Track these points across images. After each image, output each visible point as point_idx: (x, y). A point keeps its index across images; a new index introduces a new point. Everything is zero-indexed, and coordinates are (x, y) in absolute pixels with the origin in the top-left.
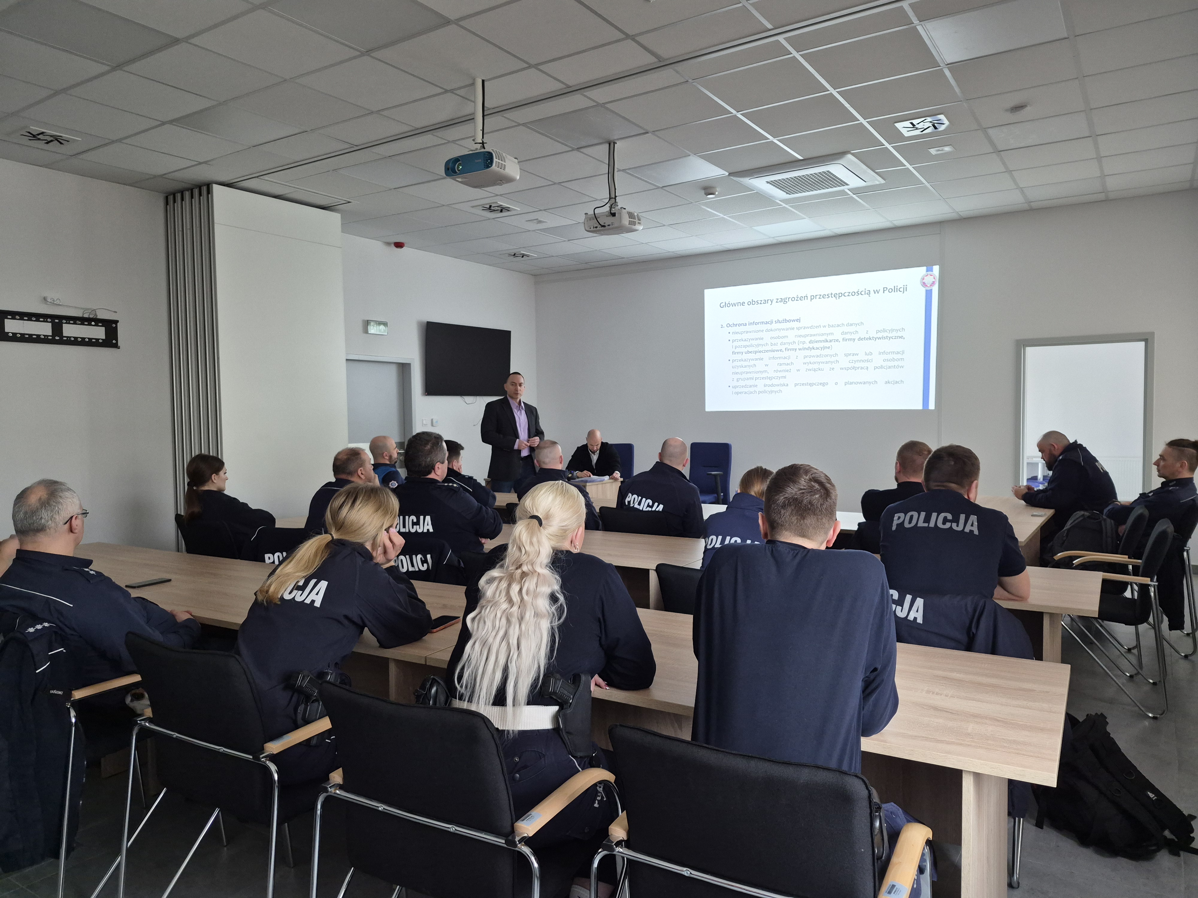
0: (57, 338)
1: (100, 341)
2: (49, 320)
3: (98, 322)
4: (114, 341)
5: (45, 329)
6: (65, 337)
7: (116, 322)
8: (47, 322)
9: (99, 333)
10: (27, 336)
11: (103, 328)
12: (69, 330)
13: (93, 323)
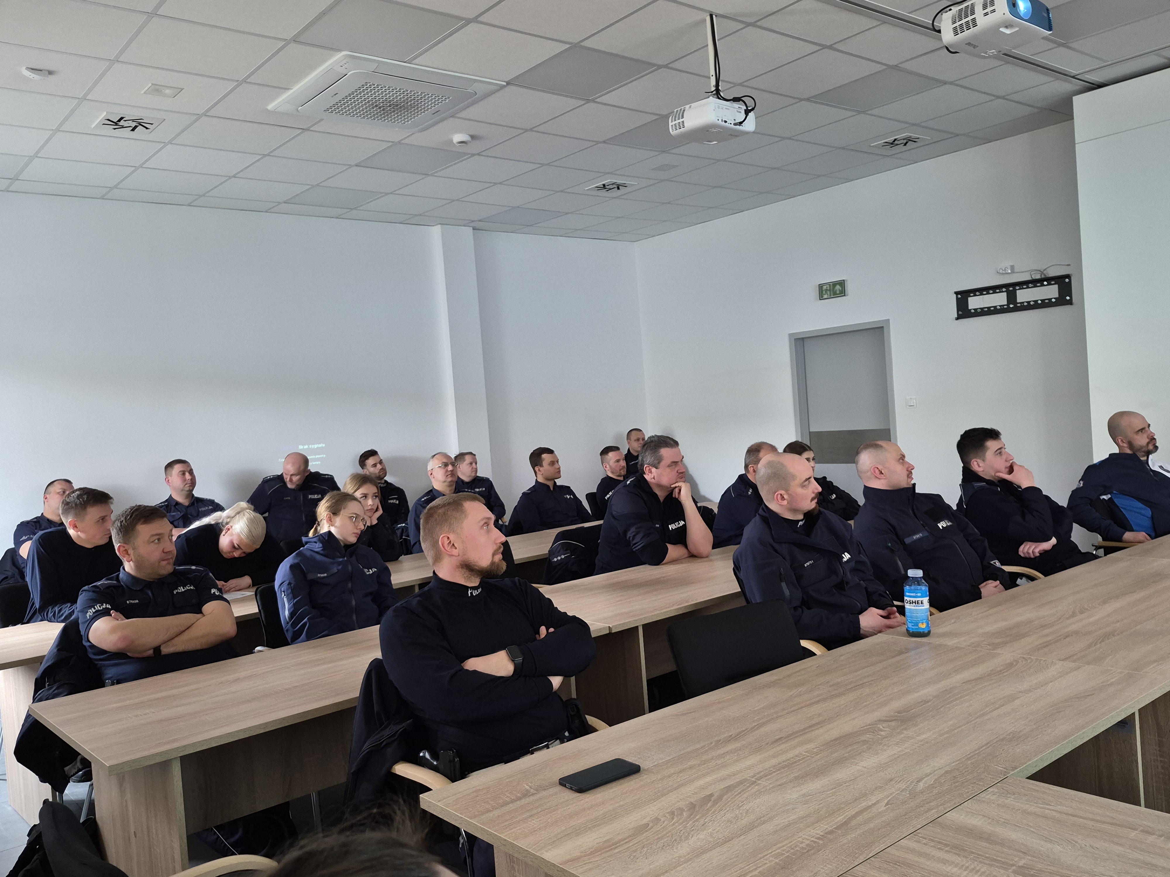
0: (1011, 306)
1: (1054, 300)
2: (1004, 290)
3: (1050, 280)
4: (1068, 298)
5: (1000, 299)
6: (1019, 303)
7: (1068, 276)
8: (1003, 292)
9: (1052, 292)
10: (986, 309)
11: (1056, 286)
12: (1023, 296)
13: (1045, 283)
